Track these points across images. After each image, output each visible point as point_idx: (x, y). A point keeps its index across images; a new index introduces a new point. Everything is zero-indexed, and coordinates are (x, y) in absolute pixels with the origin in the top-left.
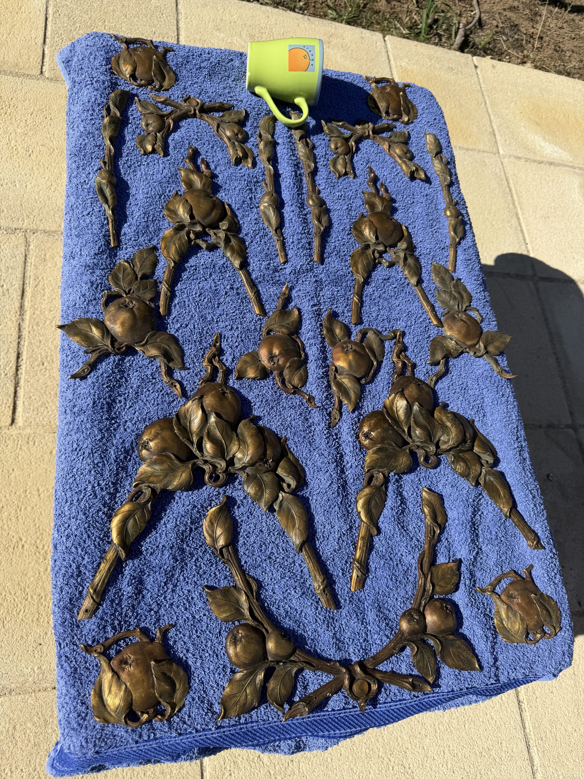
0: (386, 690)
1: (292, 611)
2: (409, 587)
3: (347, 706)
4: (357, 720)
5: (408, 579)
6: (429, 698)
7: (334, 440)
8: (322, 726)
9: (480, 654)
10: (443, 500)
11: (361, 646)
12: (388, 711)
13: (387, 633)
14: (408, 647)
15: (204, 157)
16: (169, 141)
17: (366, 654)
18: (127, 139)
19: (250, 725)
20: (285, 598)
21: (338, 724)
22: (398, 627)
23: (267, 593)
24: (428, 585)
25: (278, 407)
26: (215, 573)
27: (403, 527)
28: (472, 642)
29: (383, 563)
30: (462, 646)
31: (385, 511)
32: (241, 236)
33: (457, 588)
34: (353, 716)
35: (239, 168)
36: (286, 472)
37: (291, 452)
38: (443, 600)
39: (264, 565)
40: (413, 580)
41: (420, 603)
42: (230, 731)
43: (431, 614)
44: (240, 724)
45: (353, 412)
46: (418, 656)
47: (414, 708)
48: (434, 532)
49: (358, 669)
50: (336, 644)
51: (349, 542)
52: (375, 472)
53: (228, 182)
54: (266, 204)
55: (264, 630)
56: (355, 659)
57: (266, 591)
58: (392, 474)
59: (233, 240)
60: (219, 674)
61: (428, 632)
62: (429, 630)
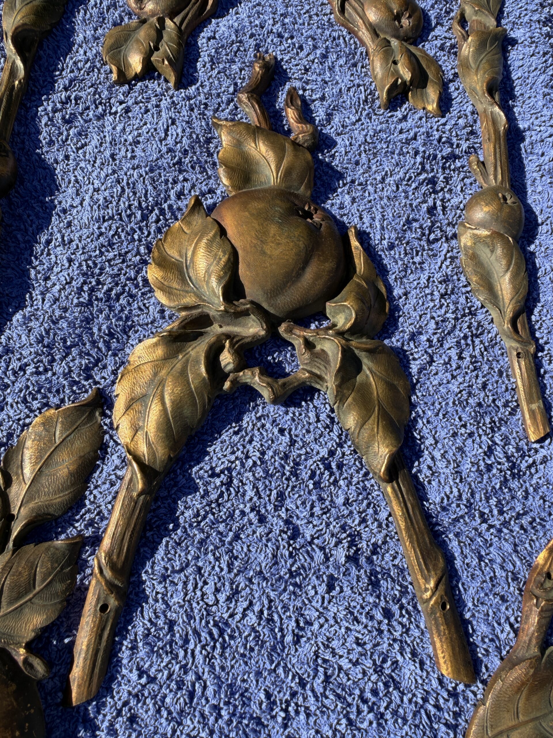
15: (297, 84)
16: (201, 41)
18: (79, 38)
32: (394, 341)
35: (399, 114)
53: (364, 158)
54: (484, 232)
59: (367, 363)
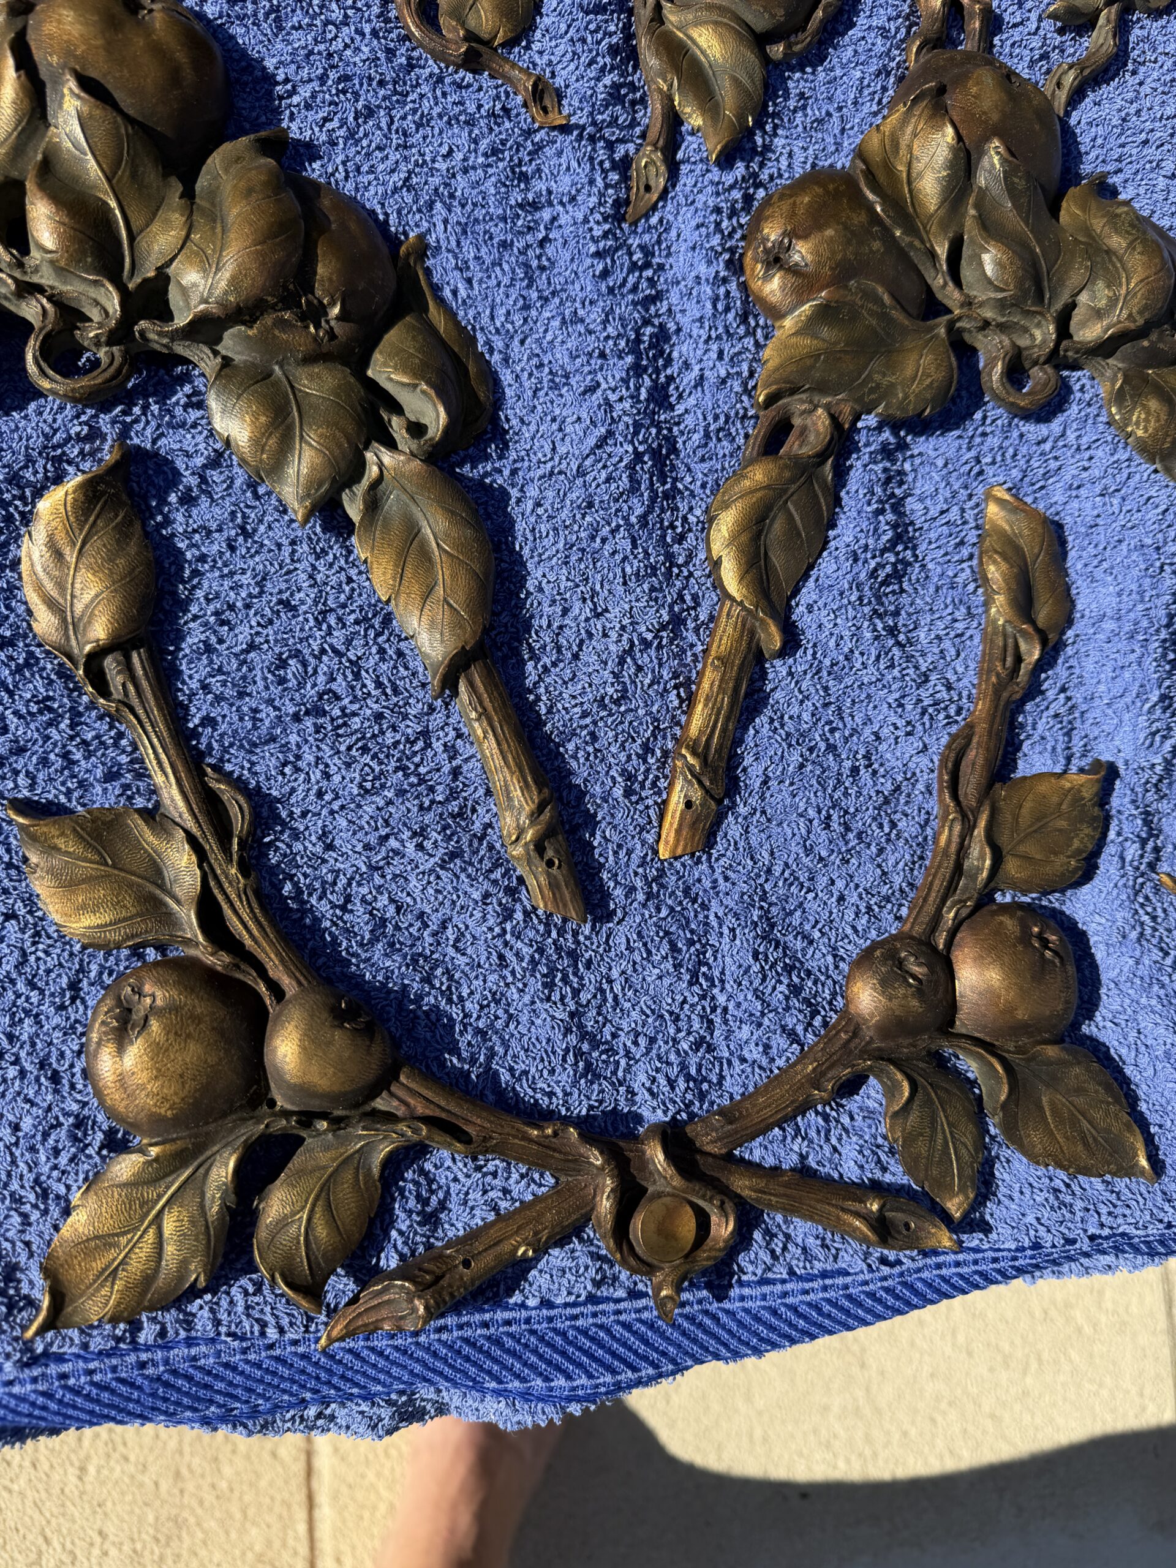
0: (769, 1235)
1: (405, 921)
2: (897, 857)
3: (604, 1292)
4: (646, 1342)
5: (893, 825)
6: (939, 1266)
7: (634, 267)
8: (495, 1360)
9: (1153, 1118)
10: (1063, 542)
11: (683, 1066)
12: (774, 1312)
13: (790, 1021)
14: (872, 1081)
17: (702, 1096)
19: (182, 1351)
20: (373, 868)
21: (563, 1354)
22: (839, 1002)
23: (298, 847)
24: (975, 851)
25: (397, 114)
26: (66, 756)
27: (892, 631)
28: (1129, 1071)
29: (795, 758)
30: (1092, 1086)
31: (826, 566)
33: (1087, 872)
34: (627, 1326)
36: (404, 368)
37: (441, 301)
38: (1029, 909)
39: (294, 738)
40: (914, 830)
41: (937, 918)
42: (90, 1372)
43: (979, 960)
44: (135, 1347)
45: (726, 161)
46: (913, 1118)
47: (879, 1301)
48: (1019, 659)
49: (657, 1156)
50: (579, 1054)
51: (666, 674)
52: (797, 405)
55: (262, 988)
56: (653, 1114)
57: (296, 835)
58: (870, 420)
60: (57, 1152)
61: (959, 1027)
62: (964, 1022)
